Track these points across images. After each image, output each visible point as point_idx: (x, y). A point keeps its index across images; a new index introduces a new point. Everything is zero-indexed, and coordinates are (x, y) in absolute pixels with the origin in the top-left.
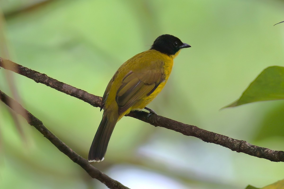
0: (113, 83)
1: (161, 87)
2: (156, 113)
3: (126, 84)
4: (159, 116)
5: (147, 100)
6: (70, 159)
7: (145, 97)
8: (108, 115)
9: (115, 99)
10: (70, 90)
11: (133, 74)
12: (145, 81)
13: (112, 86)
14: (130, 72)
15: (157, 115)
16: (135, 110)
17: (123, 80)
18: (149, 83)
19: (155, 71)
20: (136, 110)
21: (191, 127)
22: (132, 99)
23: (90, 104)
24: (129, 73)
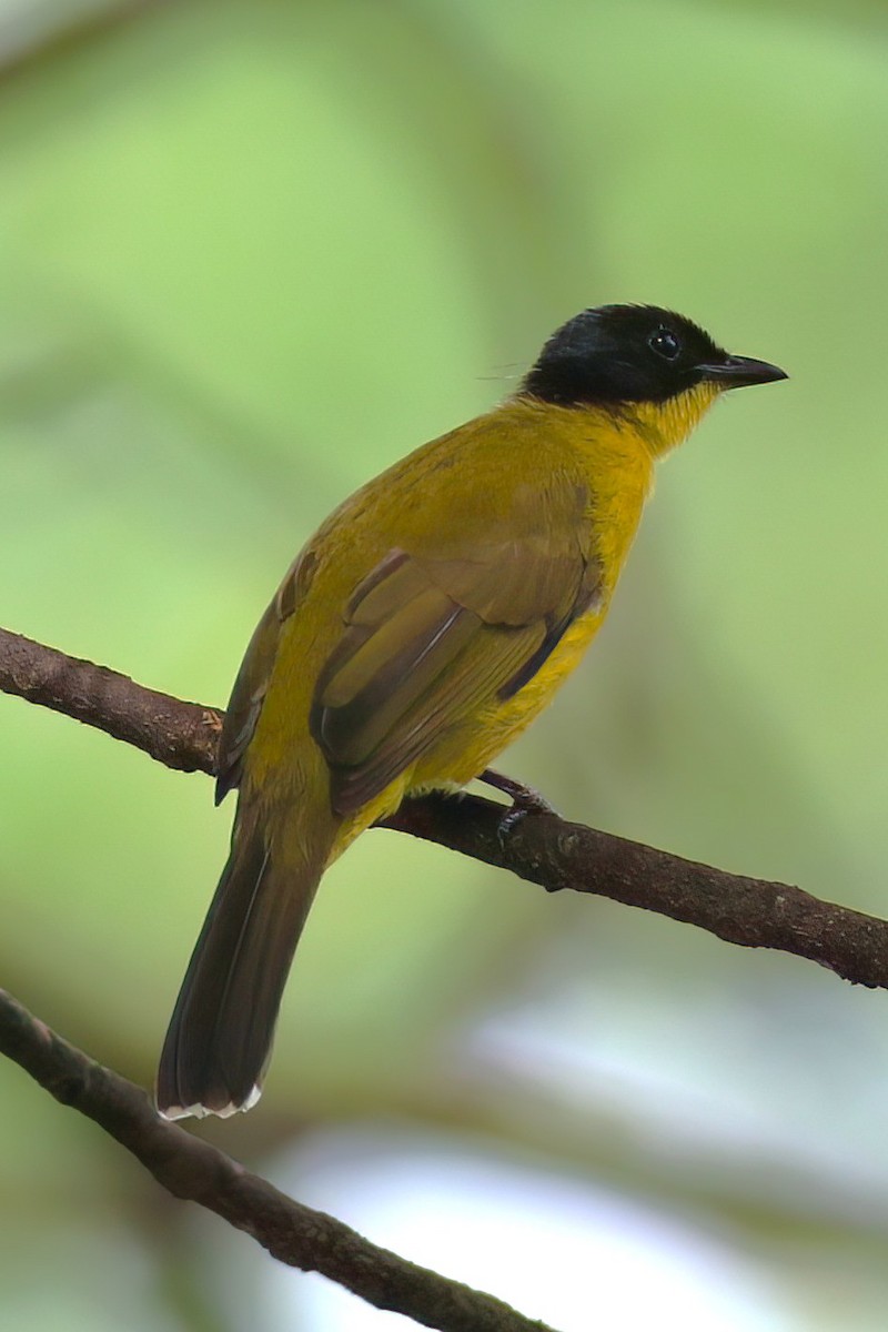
0: (287, 628)
1: (578, 641)
2: (554, 811)
3: (371, 629)
4: (572, 828)
5: (502, 723)
6: (35, 1083)
7: (492, 708)
8: (267, 830)
9: (307, 728)
10: (28, 666)
11: (407, 566)
12: (489, 607)
13: (282, 646)
14: (394, 557)
15: (560, 820)
16: (428, 791)
17: (353, 607)
18: (511, 622)
19: (542, 546)
20: (434, 790)
21: (770, 891)
22: (409, 725)
23: (147, 755)
24: (386, 561)
